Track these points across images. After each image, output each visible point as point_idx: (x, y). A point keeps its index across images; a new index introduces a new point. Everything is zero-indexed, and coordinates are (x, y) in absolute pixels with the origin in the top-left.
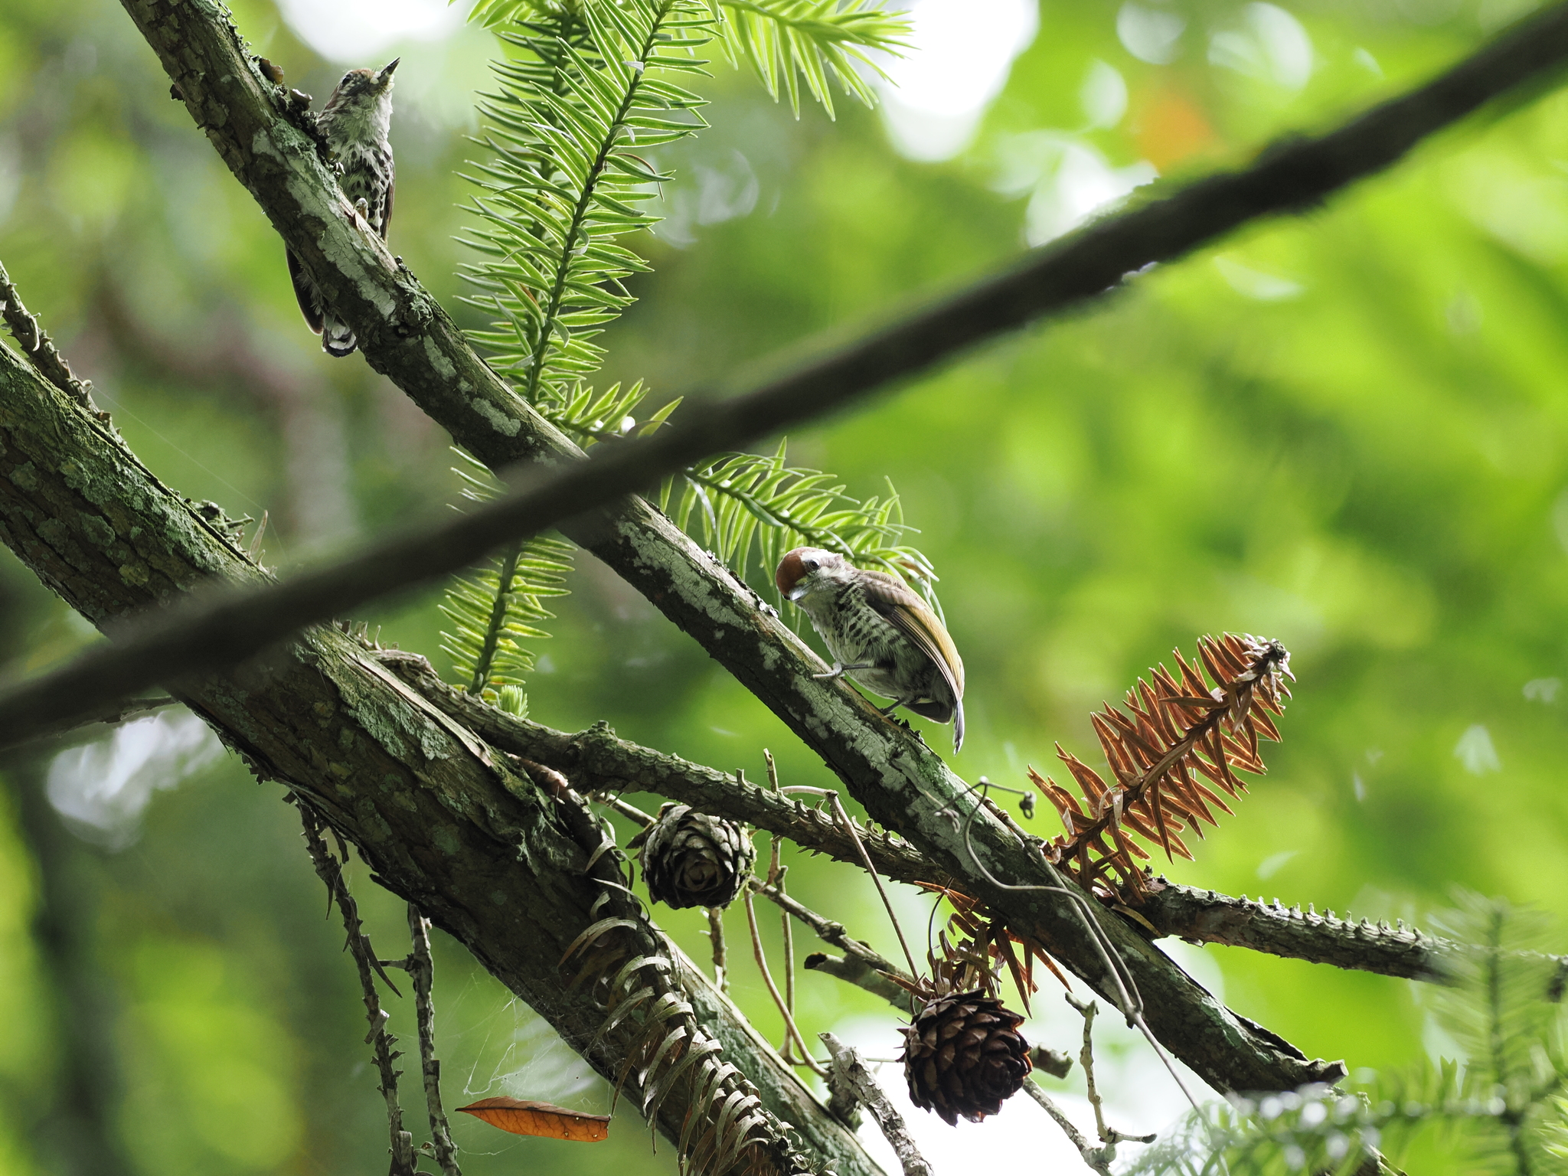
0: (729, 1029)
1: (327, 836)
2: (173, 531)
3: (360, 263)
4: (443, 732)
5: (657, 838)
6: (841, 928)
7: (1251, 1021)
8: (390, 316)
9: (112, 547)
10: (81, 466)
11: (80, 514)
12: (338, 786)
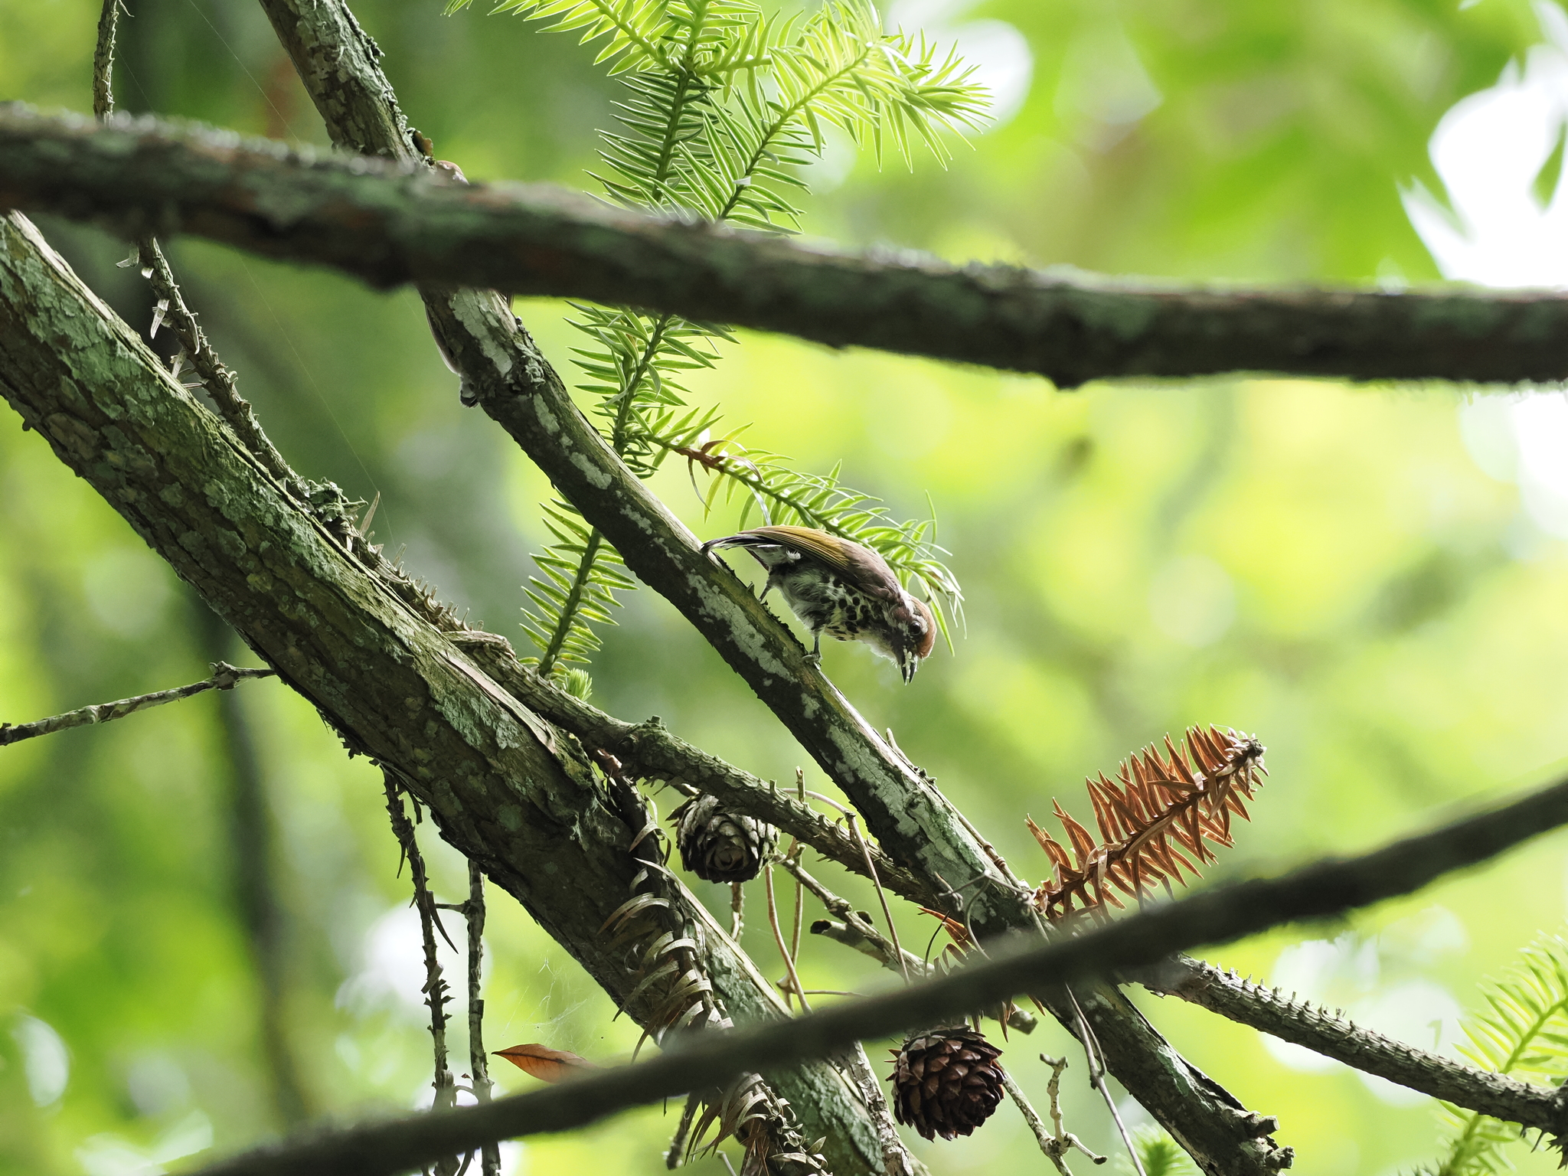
0: (740, 981)
1: (405, 797)
2: (297, 545)
3: (484, 324)
4: (516, 723)
5: (694, 819)
6: (848, 906)
7: (1199, 1071)
8: (506, 374)
9: (242, 558)
10: (223, 487)
11: (218, 528)
12: (420, 768)
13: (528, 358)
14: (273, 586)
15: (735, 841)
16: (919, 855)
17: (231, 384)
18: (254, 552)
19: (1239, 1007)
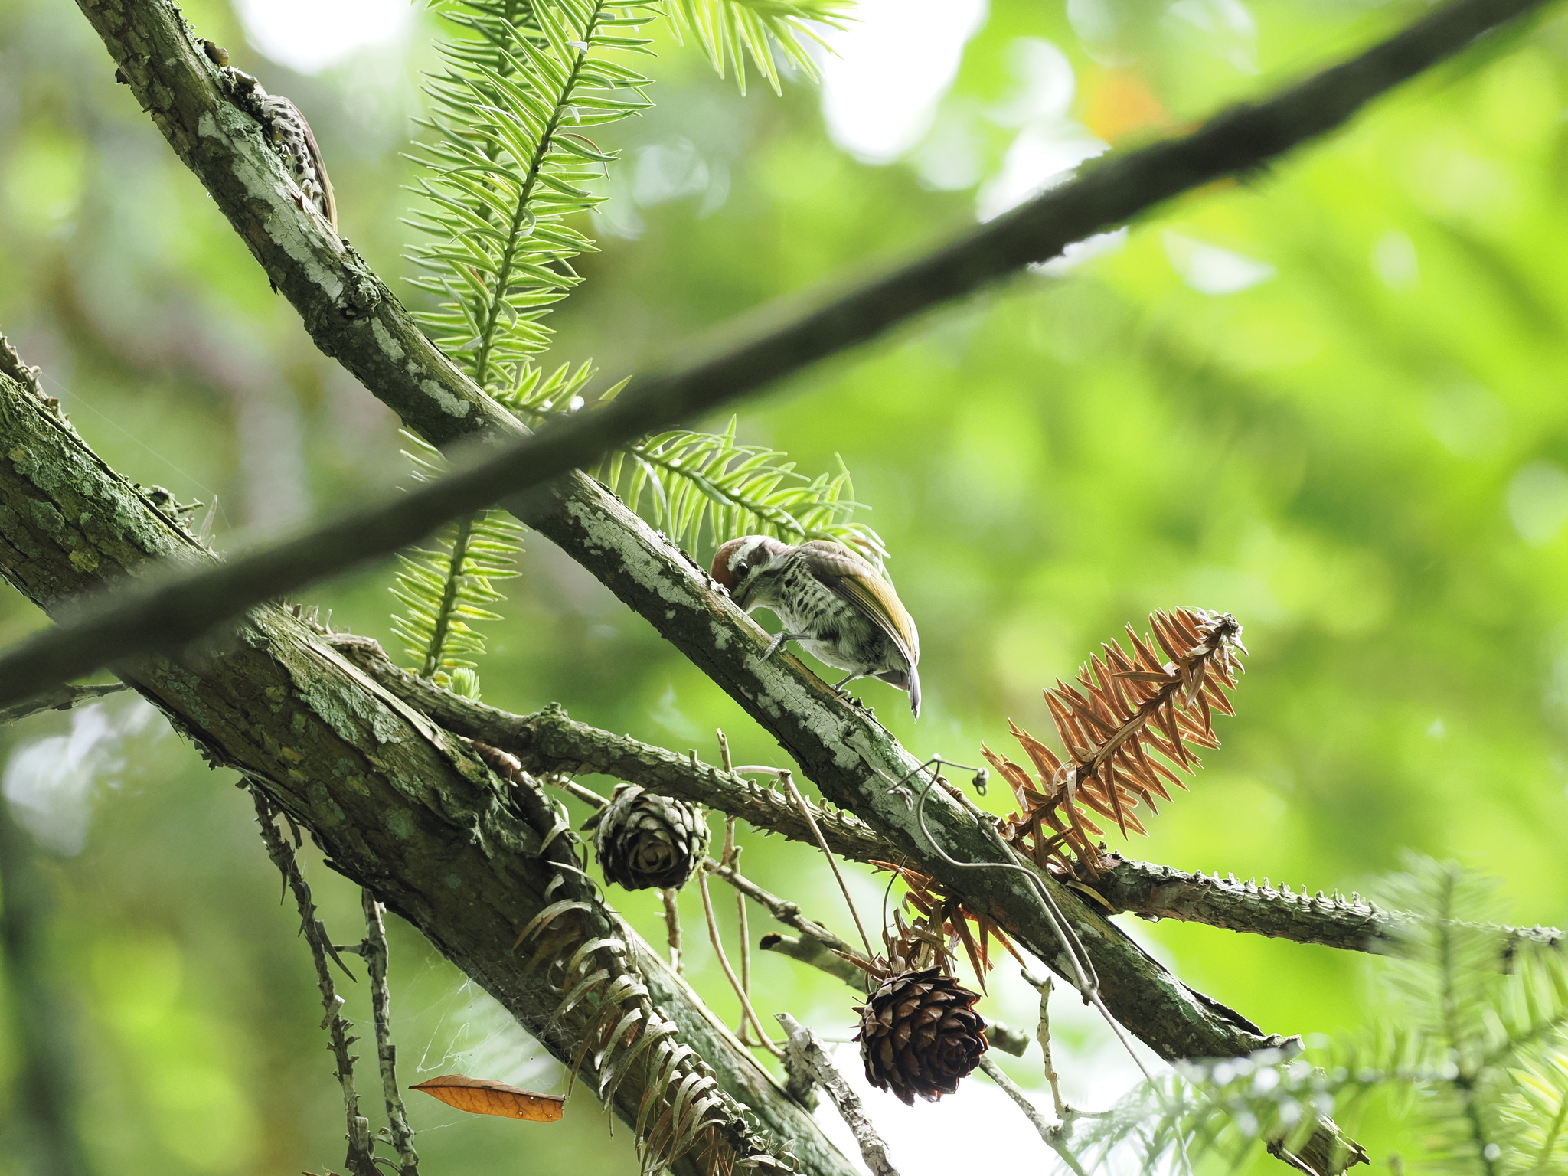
0: (685, 1011)
1: (280, 821)
2: (122, 516)
3: (307, 245)
4: (395, 716)
5: (611, 820)
6: (796, 908)
7: (1207, 997)
8: (338, 298)
9: (62, 533)
10: (30, 452)
11: (30, 500)
12: (291, 771)
13: (360, 277)
14: (99, 564)
15: (658, 834)
16: (863, 790)
17: (34, 381)
18: (73, 525)
19: (1242, 912)
